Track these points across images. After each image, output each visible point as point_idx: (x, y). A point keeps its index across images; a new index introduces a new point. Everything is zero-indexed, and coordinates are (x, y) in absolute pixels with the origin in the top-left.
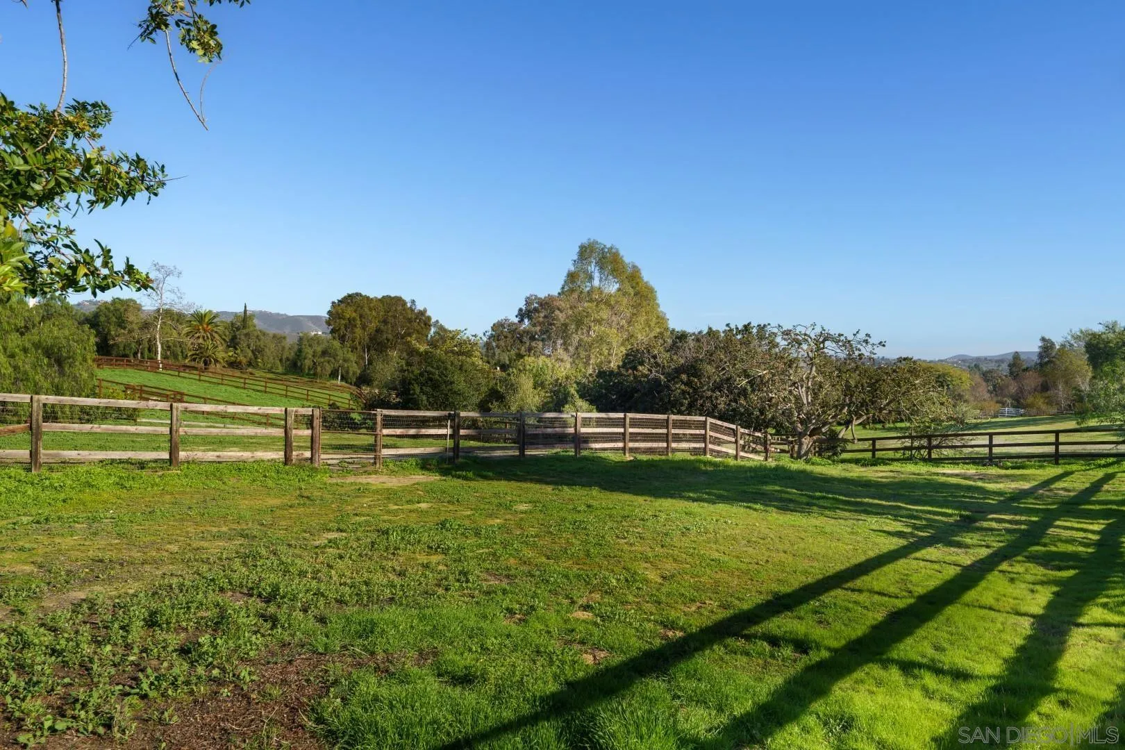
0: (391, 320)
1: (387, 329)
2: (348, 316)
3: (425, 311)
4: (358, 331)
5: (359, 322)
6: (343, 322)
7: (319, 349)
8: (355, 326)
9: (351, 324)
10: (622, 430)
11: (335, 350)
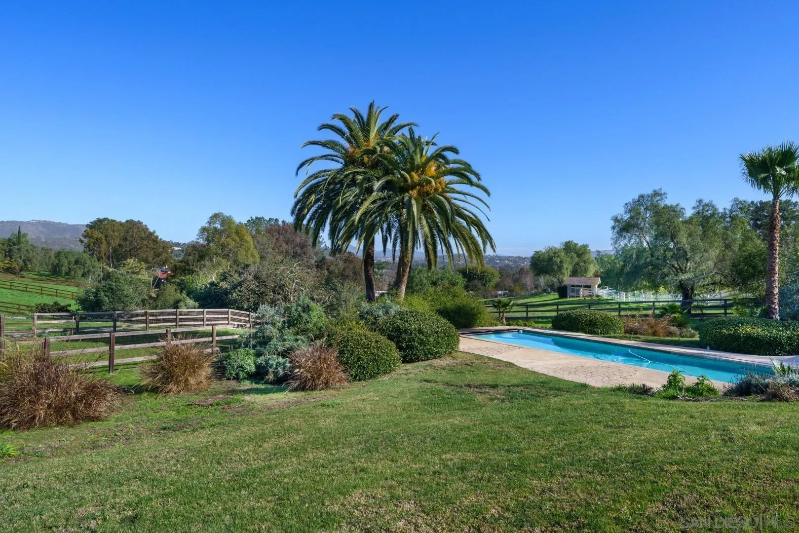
0: (129, 239)
1: (126, 244)
2: (96, 236)
3: (154, 232)
4: (104, 247)
5: (104, 241)
6: (93, 240)
7: (73, 260)
8: (102, 244)
9: (98, 242)
10: (175, 317)
11: (85, 260)
